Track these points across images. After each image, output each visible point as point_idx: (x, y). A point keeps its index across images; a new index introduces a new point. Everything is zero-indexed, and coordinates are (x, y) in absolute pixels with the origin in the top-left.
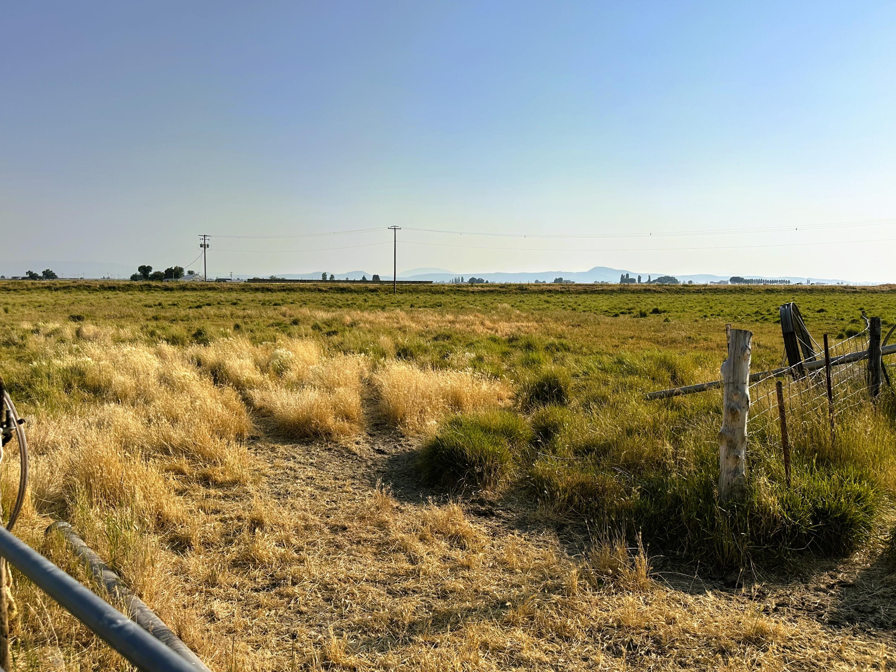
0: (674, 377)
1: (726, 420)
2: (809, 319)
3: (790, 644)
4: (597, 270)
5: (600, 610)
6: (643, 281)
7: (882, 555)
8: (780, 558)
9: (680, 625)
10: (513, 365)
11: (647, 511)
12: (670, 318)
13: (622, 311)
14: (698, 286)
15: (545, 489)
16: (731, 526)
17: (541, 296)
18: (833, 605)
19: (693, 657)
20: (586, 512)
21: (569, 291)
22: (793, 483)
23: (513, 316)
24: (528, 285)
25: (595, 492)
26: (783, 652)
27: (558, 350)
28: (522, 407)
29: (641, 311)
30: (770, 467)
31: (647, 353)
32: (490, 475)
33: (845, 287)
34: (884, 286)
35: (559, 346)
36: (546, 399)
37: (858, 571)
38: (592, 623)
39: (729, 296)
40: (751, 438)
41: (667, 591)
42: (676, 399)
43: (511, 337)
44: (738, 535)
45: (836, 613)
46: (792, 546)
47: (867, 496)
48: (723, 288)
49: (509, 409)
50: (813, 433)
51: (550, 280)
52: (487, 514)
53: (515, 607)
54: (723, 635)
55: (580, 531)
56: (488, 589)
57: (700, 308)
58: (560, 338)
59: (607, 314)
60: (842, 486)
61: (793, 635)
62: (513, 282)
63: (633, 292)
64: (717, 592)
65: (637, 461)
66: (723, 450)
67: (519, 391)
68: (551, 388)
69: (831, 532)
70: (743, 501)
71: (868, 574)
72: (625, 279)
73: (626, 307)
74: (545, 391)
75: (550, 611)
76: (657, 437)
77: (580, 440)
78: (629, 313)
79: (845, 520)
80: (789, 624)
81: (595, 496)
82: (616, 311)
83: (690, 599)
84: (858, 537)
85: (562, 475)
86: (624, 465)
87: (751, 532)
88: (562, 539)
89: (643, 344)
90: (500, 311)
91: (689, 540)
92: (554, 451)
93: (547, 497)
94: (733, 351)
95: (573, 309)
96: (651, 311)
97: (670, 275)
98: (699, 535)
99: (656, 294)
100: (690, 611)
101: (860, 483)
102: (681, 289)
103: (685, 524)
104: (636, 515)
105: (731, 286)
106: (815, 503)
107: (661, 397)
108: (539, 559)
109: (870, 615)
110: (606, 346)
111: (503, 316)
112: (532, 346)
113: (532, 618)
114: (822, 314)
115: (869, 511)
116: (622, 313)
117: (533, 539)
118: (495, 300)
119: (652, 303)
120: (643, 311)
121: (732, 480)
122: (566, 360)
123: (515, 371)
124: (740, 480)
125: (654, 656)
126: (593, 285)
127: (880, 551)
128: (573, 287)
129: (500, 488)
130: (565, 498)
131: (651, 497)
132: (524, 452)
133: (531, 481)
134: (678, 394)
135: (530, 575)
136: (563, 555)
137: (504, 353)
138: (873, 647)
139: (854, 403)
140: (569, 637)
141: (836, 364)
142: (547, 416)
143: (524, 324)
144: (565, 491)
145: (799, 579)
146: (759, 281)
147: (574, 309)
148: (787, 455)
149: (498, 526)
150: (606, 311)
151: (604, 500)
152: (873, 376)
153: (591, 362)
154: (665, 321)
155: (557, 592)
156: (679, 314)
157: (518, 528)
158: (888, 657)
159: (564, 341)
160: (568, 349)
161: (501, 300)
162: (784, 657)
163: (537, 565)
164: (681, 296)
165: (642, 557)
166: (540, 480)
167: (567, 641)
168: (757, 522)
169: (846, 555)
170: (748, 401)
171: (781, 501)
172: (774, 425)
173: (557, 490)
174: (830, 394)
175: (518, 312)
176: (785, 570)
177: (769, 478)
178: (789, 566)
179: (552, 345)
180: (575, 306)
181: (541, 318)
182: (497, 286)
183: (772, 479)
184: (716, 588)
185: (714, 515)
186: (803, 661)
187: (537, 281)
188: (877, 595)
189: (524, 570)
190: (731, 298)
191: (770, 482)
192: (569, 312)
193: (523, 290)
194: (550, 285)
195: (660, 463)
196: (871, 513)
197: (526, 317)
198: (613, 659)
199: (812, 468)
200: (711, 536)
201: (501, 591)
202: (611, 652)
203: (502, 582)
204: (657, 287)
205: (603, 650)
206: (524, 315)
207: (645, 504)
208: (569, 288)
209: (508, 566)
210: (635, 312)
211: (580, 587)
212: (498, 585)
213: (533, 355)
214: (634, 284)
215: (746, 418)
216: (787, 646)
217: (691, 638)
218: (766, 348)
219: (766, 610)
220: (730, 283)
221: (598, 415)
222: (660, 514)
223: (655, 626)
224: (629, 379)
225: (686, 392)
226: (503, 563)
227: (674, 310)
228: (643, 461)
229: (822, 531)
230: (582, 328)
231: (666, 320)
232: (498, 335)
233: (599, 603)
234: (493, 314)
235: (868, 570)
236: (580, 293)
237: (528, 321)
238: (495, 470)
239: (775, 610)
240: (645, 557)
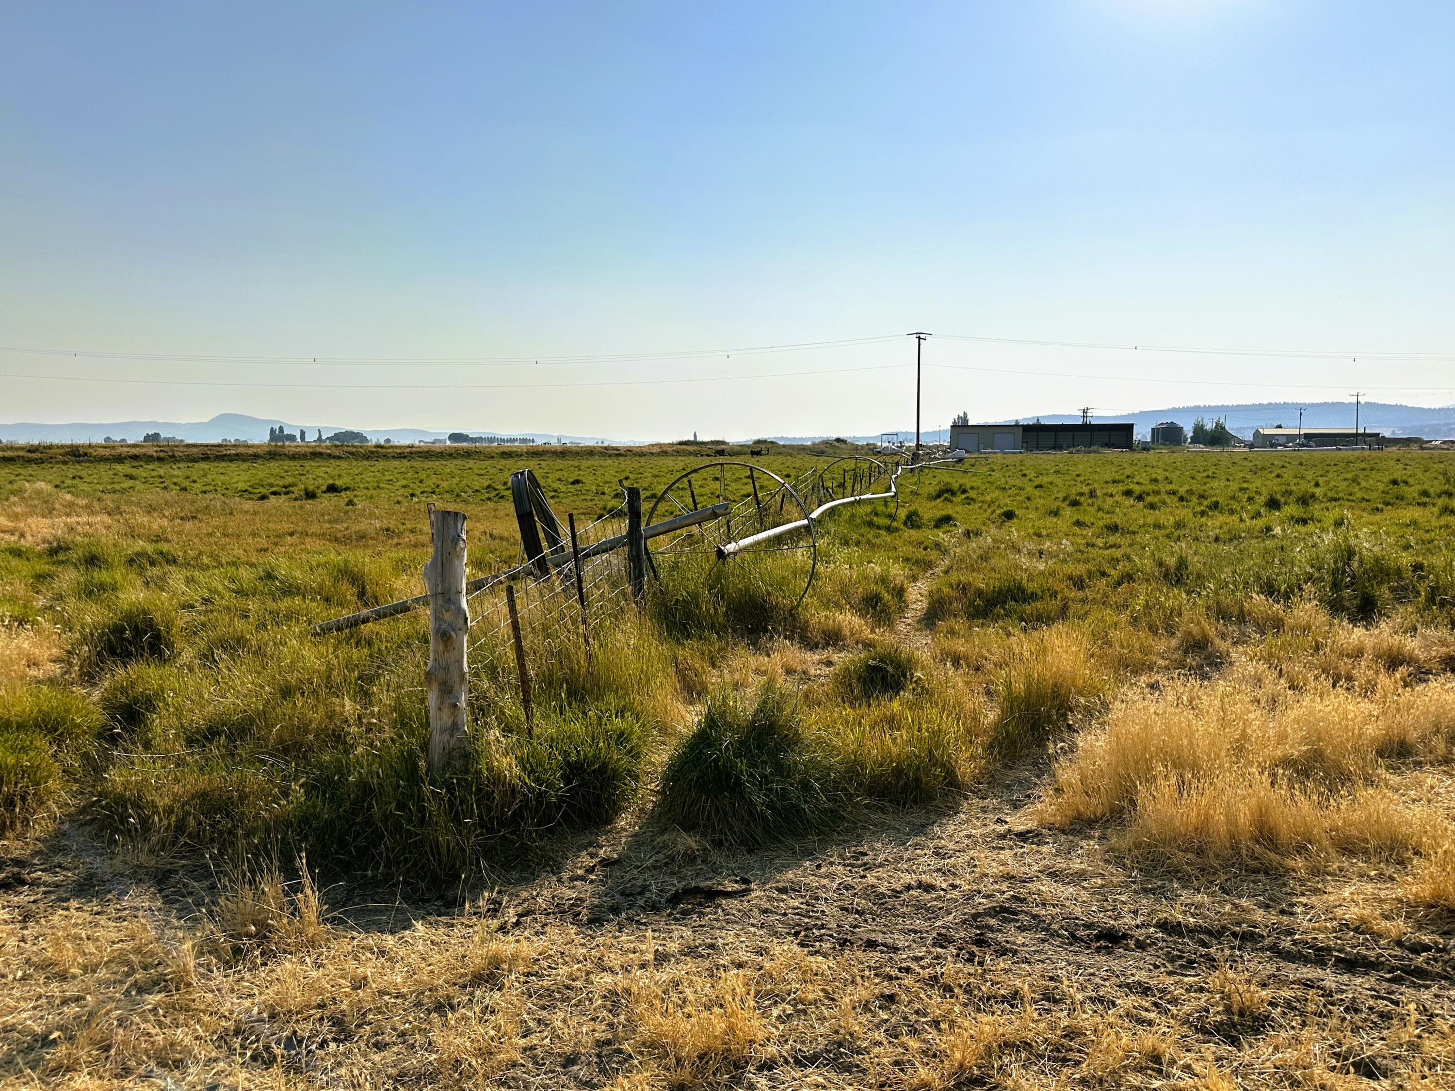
0: (361, 594)
1: (436, 651)
2: (561, 495)
3: (536, 968)
4: (223, 419)
5: (238, 998)
6: (308, 438)
7: (653, 810)
8: (522, 844)
9: (374, 986)
10: (60, 598)
11: (316, 817)
12: (355, 500)
13: (274, 489)
14: (400, 447)
15: (131, 816)
16: (451, 812)
17: (119, 467)
18: (593, 895)
19: (395, 1030)
20: (212, 840)
21: (173, 456)
22: (536, 731)
23: (57, 506)
24: (90, 446)
25: (226, 804)
26: (527, 982)
27: (153, 563)
28: (82, 675)
29: (306, 490)
30: (504, 714)
31: (315, 559)
32: (13, 810)
33: (606, 448)
34: (653, 445)
35: (155, 556)
36: (129, 655)
37: (624, 840)
38: (224, 1024)
39: (448, 463)
40: (477, 675)
41: (353, 938)
42: (366, 629)
43: (55, 544)
44: (460, 825)
45: (597, 906)
46: (539, 824)
47: (632, 733)
48: (438, 450)
49: (51, 681)
50: (562, 655)
51: (135, 437)
52: (10, 883)
53: (71, 1038)
54: (441, 981)
55: (202, 875)
56: (14, 1021)
57: (404, 482)
58: (157, 542)
59: (246, 495)
60: (601, 725)
61: (540, 954)
62: (56, 441)
63: (293, 457)
64: (432, 919)
65: (299, 738)
66: (432, 698)
67: (72, 645)
68: (138, 632)
69: (589, 793)
70: (467, 771)
71: (637, 841)
72: (277, 435)
73: (281, 483)
74: (126, 640)
75: (143, 1026)
76: (334, 693)
77: (198, 719)
78: (287, 493)
79: (605, 772)
80: (535, 939)
81: (226, 810)
82: (264, 491)
83: (390, 941)
84: (623, 791)
85: (164, 785)
86: (278, 750)
87: (480, 816)
88: (167, 896)
89: (311, 544)
90: (30, 497)
91: (387, 849)
92: (147, 745)
93: (136, 830)
94: (439, 544)
95: (181, 489)
96: (324, 488)
97: (355, 429)
98: (401, 836)
99: (332, 461)
100: (390, 959)
101: (623, 717)
102: (372, 452)
103: (380, 824)
104: (300, 827)
105: (449, 447)
106: (566, 754)
107: (339, 629)
108: (122, 941)
109: (639, 897)
110: (245, 551)
111: (36, 506)
112: (98, 560)
113: (107, 1048)
114: (578, 486)
115: (635, 754)
116: (274, 493)
117: (111, 909)
118: (18, 475)
119: (326, 476)
120: (311, 488)
121: (449, 742)
122: (170, 581)
123: (63, 609)
124: (460, 740)
125: (333, 1046)
126: (219, 446)
127: (650, 806)
128: (182, 449)
129: (36, 831)
130: (169, 824)
131: (324, 793)
132: (86, 756)
133: (103, 808)
134: (365, 621)
135: (102, 973)
136: (168, 923)
137: (40, 576)
138: (642, 939)
139: (612, 608)
140: (181, 1060)
141: (588, 555)
142: (133, 684)
143: (84, 519)
144: (169, 811)
145: (548, 869)
146: (491, 440)
147: (185, 489)
148: (526, 692)
149: (34, 902)
150: (245, 491)
151: (243, 813)
152: (635, 568)
153: (216, 580)
154: (347, 505)
155: (157, 988)
156: (372, 492)
157: (78, 897)
158: (661, 948)
159: (165, 547)
160: (173, 561)
161: (31, 475)
162: (528, 989)
163: (116, 954)
164: (373, 463)
165: (309, 892)
166: (121, 801)
167: (177, 1067)
168: (488, 799)
169: (610, 821)
170: (466, 619)
171: (520, 761)
172: (508, 650)
173: (154, 813)
174: (582, 599)
175: (68, 497)
176: (529, 861)
177: (503, 730)
178: (536, 854)
179: (142, 554)
180: (186, 483)
181: (118, 508)
182: (21, 448)
183: (507, 730)
184: (430, 914)
185: (423, 800)
186: (553, 988)
187: (108, 439)
188: (648, 868)
189: (89, 968)
190: (451, 465)
191: (504, 736)
192: (173, 494)
193: (79, 456)
194: (134, 446)
195: (340, 735)
196: (637, 756)
197: (87, 507)
198: (264, 1073)
199: (561, 707)
200: (416, 835)
201: (42, 1018)
202: (260, 1062)
203: (44, 1000)
204: (333, 449)
205: (243, 1063)
206: (82, 502)
207: (314, 806)
208: (173, 451)
209: (57, 969)
210: (297, 491)
211: (201, 970)
212: (34, 1008)
213: (104, 576)
214: (293, 444)
215: (465, 645)
216: (533, 972)
217: (393, 1000)
218: (501, 538)
219: (503, 929)
220: (448, 443)
221: (229, 670)
222: (339, 817)
223: (334, 999)
224: (286, 603)
225: (380, 616)
226: (44, 966)
227: (362, 486)
228: (311, 737)
229: (577, 793)
230: (201, 521)
231: (350, 503)
232: (26, 543)
233: (236, 988)
234: (14, 504)
235: (636, 835)
236: (195, 460)
237: (93, 513)
238: (23, 799)
239: (517, 924)
240: (313, 892)
